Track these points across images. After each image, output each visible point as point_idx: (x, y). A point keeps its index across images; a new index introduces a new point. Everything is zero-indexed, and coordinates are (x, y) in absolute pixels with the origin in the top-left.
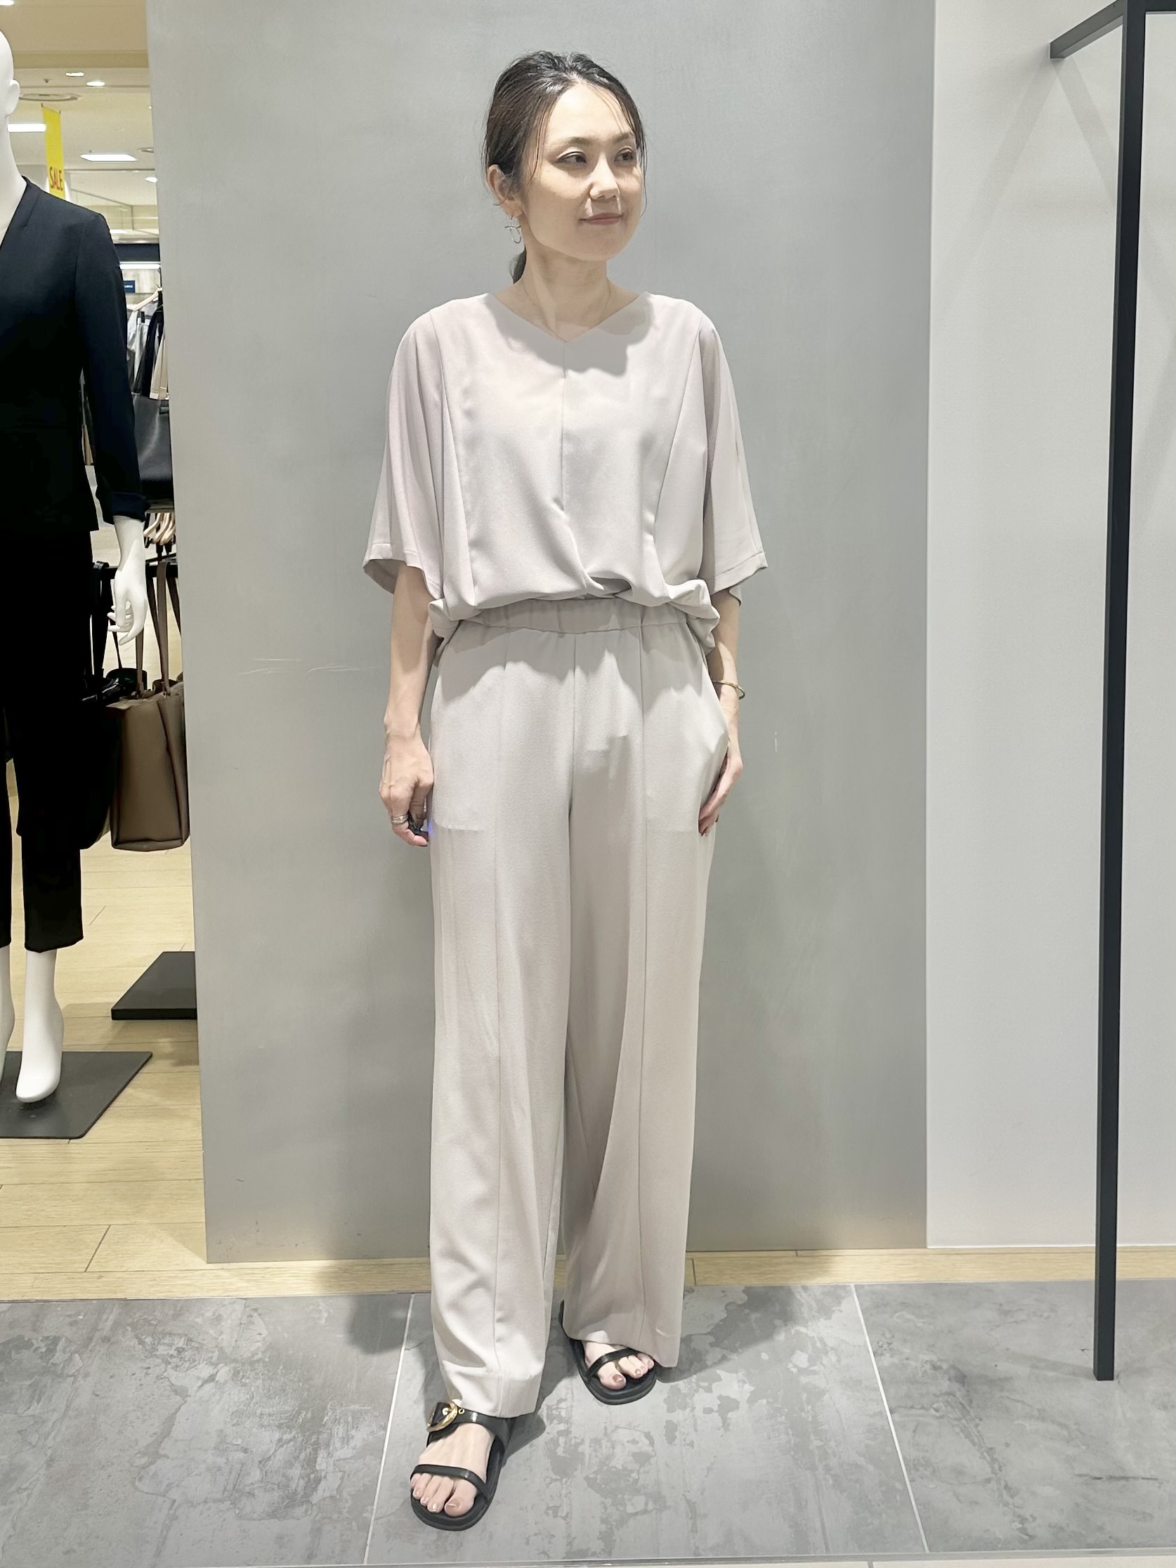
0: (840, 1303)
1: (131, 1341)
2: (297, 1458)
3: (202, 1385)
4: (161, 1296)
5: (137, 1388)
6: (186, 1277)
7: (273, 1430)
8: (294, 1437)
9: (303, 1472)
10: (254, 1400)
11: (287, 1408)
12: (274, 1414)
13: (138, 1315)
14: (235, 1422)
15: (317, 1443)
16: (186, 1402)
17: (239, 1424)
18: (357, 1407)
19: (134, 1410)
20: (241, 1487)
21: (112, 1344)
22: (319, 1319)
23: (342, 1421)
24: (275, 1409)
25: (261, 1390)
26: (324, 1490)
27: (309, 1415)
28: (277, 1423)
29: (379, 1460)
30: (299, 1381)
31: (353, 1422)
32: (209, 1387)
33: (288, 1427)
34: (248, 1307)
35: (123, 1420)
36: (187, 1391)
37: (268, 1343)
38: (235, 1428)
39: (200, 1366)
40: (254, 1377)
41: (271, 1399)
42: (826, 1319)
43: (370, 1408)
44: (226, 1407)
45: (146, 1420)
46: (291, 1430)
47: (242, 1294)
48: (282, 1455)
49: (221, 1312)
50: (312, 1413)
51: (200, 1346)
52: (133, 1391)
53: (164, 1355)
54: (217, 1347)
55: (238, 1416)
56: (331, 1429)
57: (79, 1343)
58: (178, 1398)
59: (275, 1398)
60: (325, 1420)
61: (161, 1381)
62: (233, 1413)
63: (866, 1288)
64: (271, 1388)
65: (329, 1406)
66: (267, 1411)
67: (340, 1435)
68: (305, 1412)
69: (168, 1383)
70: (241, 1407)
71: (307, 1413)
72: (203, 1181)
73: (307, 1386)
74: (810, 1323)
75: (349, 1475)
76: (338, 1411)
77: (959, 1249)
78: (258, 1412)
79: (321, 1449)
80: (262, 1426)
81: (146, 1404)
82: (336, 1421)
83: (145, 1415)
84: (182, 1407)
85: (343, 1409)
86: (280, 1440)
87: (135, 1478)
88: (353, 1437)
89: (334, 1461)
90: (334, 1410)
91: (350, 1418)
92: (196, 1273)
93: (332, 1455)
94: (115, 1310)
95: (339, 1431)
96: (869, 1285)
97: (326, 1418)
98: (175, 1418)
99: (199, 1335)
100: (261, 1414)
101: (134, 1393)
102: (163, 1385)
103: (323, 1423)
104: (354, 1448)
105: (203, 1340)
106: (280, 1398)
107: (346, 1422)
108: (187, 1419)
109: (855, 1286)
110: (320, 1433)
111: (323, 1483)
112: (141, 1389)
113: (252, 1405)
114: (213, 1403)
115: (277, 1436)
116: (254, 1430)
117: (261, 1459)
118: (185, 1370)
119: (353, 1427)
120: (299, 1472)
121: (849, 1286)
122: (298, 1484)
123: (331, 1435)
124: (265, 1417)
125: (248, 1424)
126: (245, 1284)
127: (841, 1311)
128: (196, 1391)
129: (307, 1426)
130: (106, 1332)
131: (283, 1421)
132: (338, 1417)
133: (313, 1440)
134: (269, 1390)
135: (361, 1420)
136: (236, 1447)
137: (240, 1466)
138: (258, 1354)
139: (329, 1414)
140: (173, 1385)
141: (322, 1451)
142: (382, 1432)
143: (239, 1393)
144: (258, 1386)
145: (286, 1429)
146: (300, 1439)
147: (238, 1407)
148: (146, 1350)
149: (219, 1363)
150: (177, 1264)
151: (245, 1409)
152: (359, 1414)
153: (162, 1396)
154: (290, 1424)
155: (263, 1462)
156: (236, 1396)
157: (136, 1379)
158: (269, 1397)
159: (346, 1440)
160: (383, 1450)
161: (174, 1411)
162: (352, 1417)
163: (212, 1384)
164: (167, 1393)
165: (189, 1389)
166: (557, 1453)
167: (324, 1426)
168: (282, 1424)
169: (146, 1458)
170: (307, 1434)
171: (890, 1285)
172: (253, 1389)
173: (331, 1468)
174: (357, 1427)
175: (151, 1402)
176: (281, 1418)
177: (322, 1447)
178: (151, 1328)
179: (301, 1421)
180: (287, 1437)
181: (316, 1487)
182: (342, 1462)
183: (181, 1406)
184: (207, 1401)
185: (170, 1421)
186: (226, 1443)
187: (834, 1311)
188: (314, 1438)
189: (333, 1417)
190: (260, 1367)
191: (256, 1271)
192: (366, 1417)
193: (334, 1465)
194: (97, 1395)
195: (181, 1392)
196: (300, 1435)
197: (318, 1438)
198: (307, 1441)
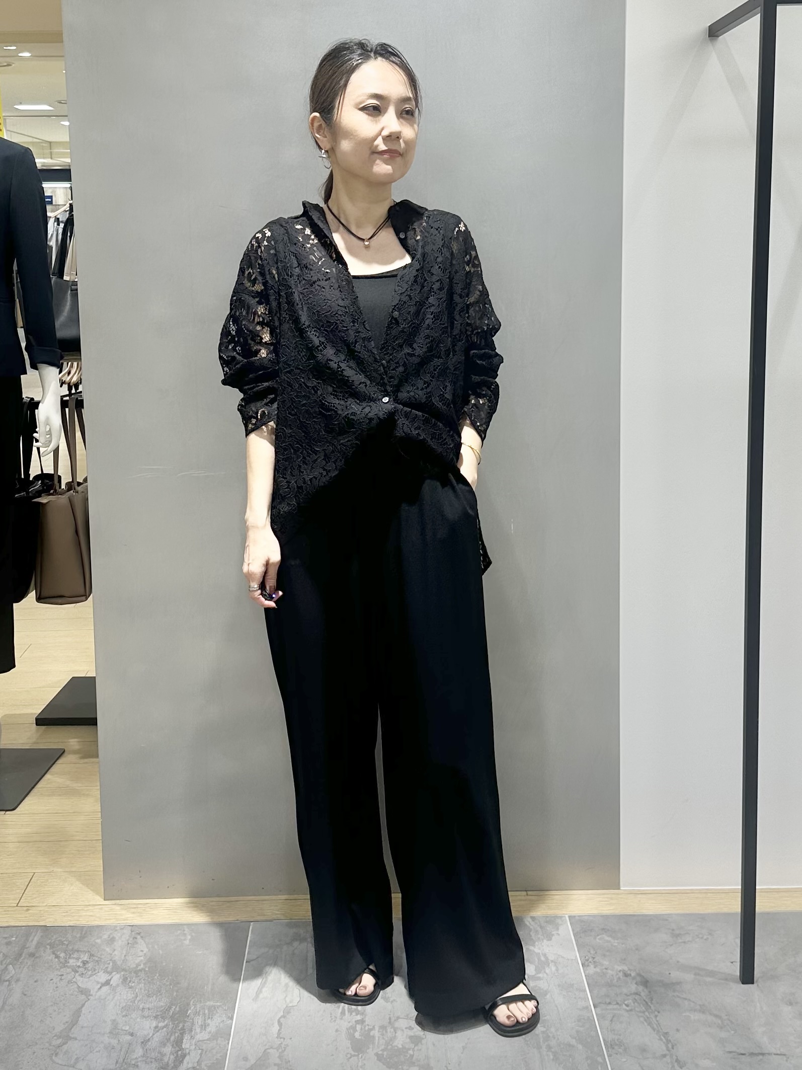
0: (558, 929)
1: (50, 956)
2: (168, 1040)
3: (101, 987)
4: (71, 924)
5: (53, 989)
6: (88, 910)
7: (151, 1020)
8: (167, 1025)
9: (173, 1049)
10: (138, 998)
11: (162, 1004)
12: (152, 1008)
13: (55, 937)
14: (124, 1013)
15: (183, 1029)
16: (89, 999)
17: (127, 1016)
18: (211, 1003)
19: (52, 1006)
20: (129, 1060)
21: (35, 958)
22: (185, 940)
23: (201, 1013)
24: (153, 1004)
25: (143, 991)
26: (188, 1063)
27: (177, 1009)
28: (154, 1015)
29: (227, 1042)
30: (171, 984)
31: (209, 1014)
32: (105, 989)
33: (162, 1017)
34: (133, 931)
35: (44, 1012)
36: (90, 992)
37: (148, 957)
38: (124, 1018)
39: (99, 974)
40: (137, 982)
41: (150, 997)
42: (548, 940)
43: (221, 1004)
44: (118, 1004)
45: (61, 1012)
46: (164, 1019)
47: (130, 922)
48: (158, 1037)
49: (115, 936)
50: (180, 1007)
51: (99, 959)
52: (51, 991)
53: (73, 966)
54: (111, 960)
55: (127, 1010)
56: (193, 1019)
57: (12, 957)
58: (83, 997)
59: (153, 997)
60: (189, 1013)
61: (71, 984)
62: (122, 1008)
63: (577, 918)
64: (150, 990)
65: (192, 1002)
66: (147, 1006)
67: (200, 1023)
68: (174, 1007)
69: (76, 986)
70: (128, 1003)
71: (176, 1007)
72: (101, 841)
73: (176, 988)
74: (537, 943)
75: (206, 1052)
76: (198, 1006)
77: (644, 890)
78: (141, 1007)
79: (186, 1033)
80: (144, 1017)
81: (61, 1001)
82: (197, 1013)
83: (59, 1009)
84: (86, 1003)
85: (202, 1004)
86: (156, 1027)
87: (52, 1054)
88: (208, 1025)
89: (195, 1042)
90: (195, 1005)
91: (206, 1011)
92: (96, 907)
93: (194, 1038)
94: (38, 934)
95: (199, 1020)
96: (579, 916)
97: (189, 1011)
98: (81, 1011)
99: (98, 952)
100: (143, 1008)
101: (51, 993)
102: (73, 987)
103: (188, 1014)
104: (210, 1032)
105: (101, 955)
106: (157, 997)
107: (204, 1014)
108: (90, 1012)
109: (569, 917)
110: (185, 1022)
111: (187, 1058)
112: (57, 990)
113: (136, 1002)
114: (108, 1000)
115: (154, 1024)
116: (138, 1020)
117: (143, 1040)
118: (88, 977)
119: (209, 1018)
120: (170, 1049)
121: (565, 917)
122: (169, 1058)
123: (193, 1024)
124: (146, 1010)
125: (134, 1016)
126: (132, 915)
127: (558, 934)
128: (96, 992)
129: (176, 1017)
130: (32, 949)
131: (159, 1013)
132: (198, 1010)
133: (180, 1027)
134: (149, 991)
135: (215, 1012)
136: (125, 1032)
137: (128, 1045)
138: (140, 965)
139: (192, 1008)
140: (80, 987)
141: (187, 1035)
142: (230, 1021)
143: (127, 993)
144: (141, 989)
145: (161, 1019)
146: (171, 1026)
147: (126, 1003)
148: (61, 963)
149: (112, 973)
150: (83, 901)
151: (131, 1004)
152: (213, 1008)
153: (72, 995)
154: (164, 1015)
155: (144, 1043)
156: (125, 995)
157: (53, 983)
158: (149, 996)
159: (204, 1027)
160: (230, 1034)
161: (80, 1006)
162: (208, 1011)
163: (107, 987)
164: (76, 993)
165: (91, 991)
166: (355, 1037)
167: (188, 1016)
168: (159, 1016)
169: (61, 1040)
170: (176, 1023)
171: (594, 916)
172: (137, 991)
173: (193, 1047)
174: (212, 1018)
175: (64, 1000)
176: (157, 1011)
177: (187, 1032)
178: (64, 946)
179: (172, 1012)
180: (161, 1024)
181: (183, 1060)
182: (200, 1042)
183: (84, 1004)
184: (105, 998)
185: (77, 1013)
186: (118, 1029)
187: (553, 935)
188: (181, 1025)
189: (194, 1010)
190: (142, 975)
191: (139, 906)
192: (218, 1011)
193: (195, 1045)
194: (25, 995)
195: (85, 992)
196: (170, 1023)
197: (184, 1026)
198: (176, 1027)
